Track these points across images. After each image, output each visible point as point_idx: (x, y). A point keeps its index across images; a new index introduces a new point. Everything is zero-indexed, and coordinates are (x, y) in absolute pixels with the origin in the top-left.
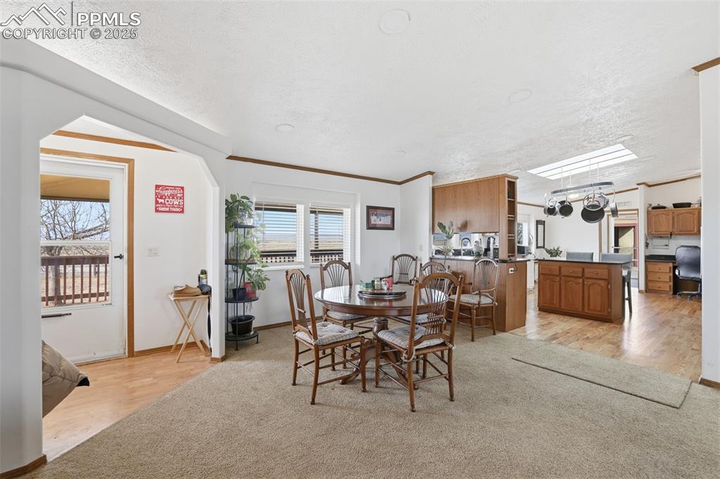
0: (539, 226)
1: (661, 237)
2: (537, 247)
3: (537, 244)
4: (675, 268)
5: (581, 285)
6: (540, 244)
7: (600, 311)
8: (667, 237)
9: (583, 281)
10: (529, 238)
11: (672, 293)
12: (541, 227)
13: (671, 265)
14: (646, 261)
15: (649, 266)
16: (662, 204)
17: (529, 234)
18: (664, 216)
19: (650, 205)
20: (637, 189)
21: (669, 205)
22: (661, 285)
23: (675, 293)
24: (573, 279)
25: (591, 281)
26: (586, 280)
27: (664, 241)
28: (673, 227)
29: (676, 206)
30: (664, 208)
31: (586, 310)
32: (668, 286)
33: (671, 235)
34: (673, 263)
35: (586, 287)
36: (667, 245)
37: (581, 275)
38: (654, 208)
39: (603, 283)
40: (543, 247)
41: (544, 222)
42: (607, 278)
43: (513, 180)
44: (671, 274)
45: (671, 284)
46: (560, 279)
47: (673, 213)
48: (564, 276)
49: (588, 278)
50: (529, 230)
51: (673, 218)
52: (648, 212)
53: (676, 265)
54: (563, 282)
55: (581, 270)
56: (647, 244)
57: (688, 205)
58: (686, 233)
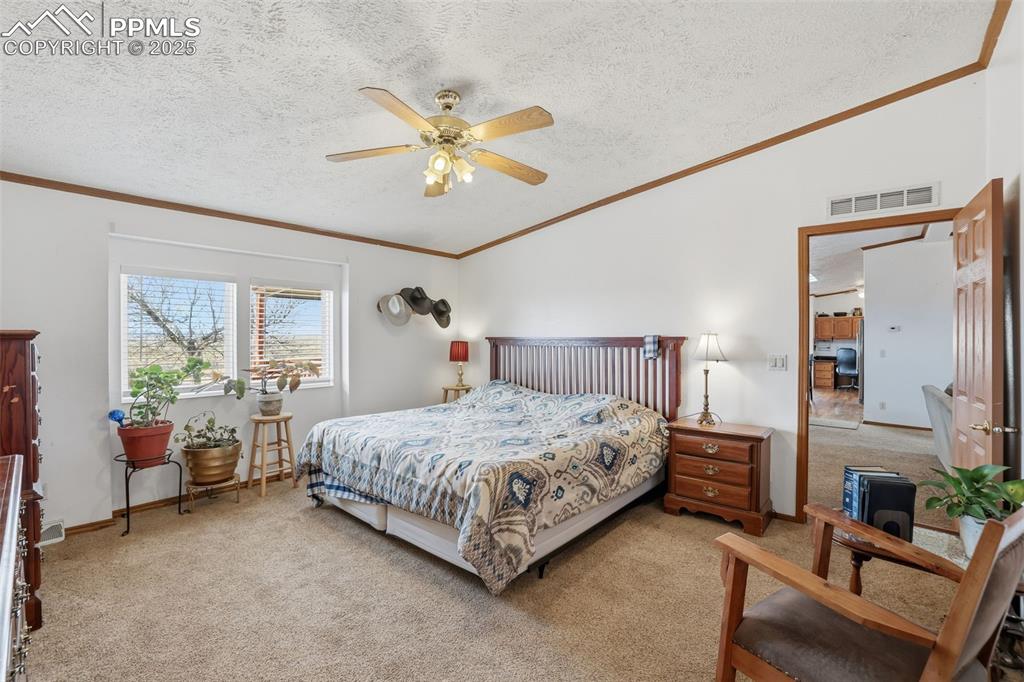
1: (825, 341)
4: (836, 367)
8: (829, 341)
11: (833, 387)
13: (833, 364)
14: (815, 361)
15: (817, 365)
16: (826, 313)
18: (827, 323)
19: (817, 313)
21: (831, 314)
22: (825, 381)
23: (835, 388)
27: (827, 345)
28: (834, 333)
29: (836, 315)
30: (827, 316)
32: (830, 382)
33: (832, 339)
36: (828, 348)
38: (820, 316)
44: (833, 372)
45: (833, 380)
47: (833, 320)
51: (834, 325)
52: (815, 319)
53: (837, 364)
56: (815, 347)
57: (845, 314)
58: (843, 338)
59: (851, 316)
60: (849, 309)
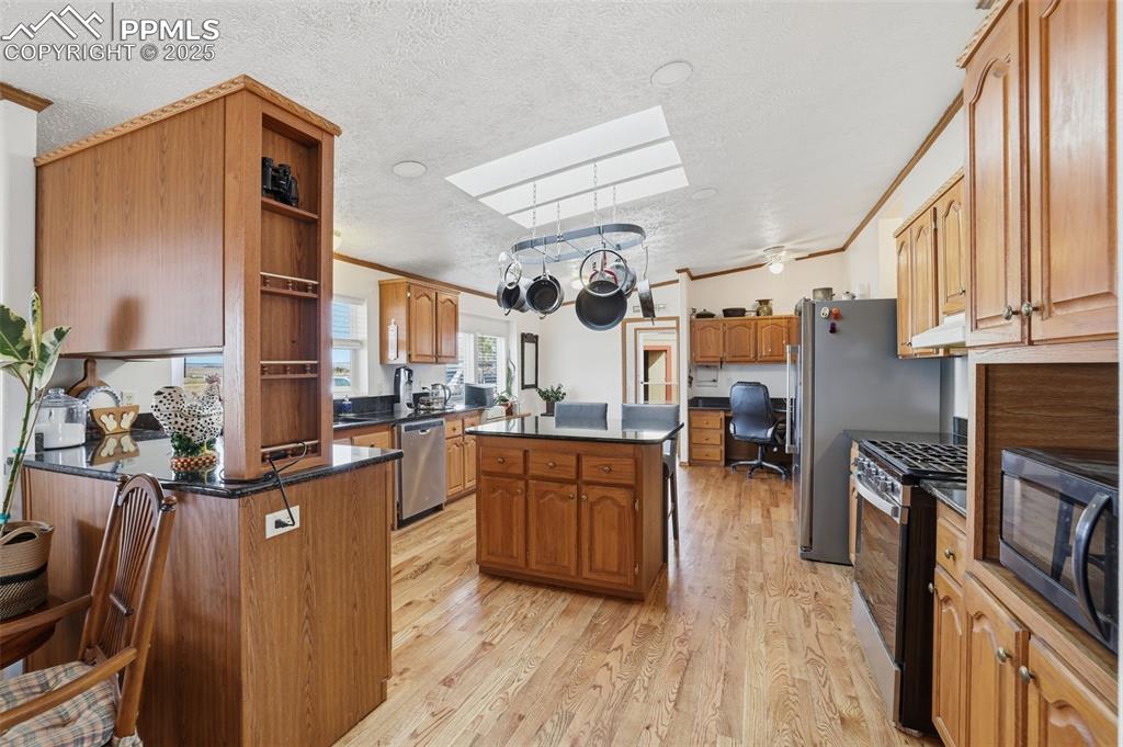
0: (526, 344)
1: (707, 367)
2: (524, 387)
3: (523, 379)
4: (728, 421)
5: (574, 502)
6: (529, 380)
7: (618, 573)
8: (715, 367)
9: (579, 490)
10: (509, 369)
11: (723, 463)
12: (529, 347)
13: (722, 414)
14: (689, 410)
15: (694, 418)
16: (709, 310)
17: (508, 360)
18: (713, 330)
19: (694, 310)
20: (677, 281)
21: (718, 313)
23: (728, 462)
24: (553, 486)
25: (598, 492)
26: (584, 489)
27: (711, 374)
28: (724, 350)
29: (727, 313)
30: (712, 316)
31: (586, 573)
32: (717, 453)
33: (721, 362)
34: (726, 411)
35: (585, 508)
36: (714, 381)
37: (572, 475)
38: (699, 316)
39: (622, 497)
40: (536, 386)
41: (537, 337)
42: (632, 482)
43: (315, 134)
44: (723, 432)
45: (723, 448)
46: (527, 485)
47: (724, 325)
48: (535, 478)
49: (588, 483)
50: (508, 352)
51: (724, 334)
52: (691, 322)
53: (730, 415)
54: (532, 493)
55: (573, 460)
56: (690, 379)
57: (742, 312)
58: (740, 360)
59: (753, 314)
60: (749, 304)
